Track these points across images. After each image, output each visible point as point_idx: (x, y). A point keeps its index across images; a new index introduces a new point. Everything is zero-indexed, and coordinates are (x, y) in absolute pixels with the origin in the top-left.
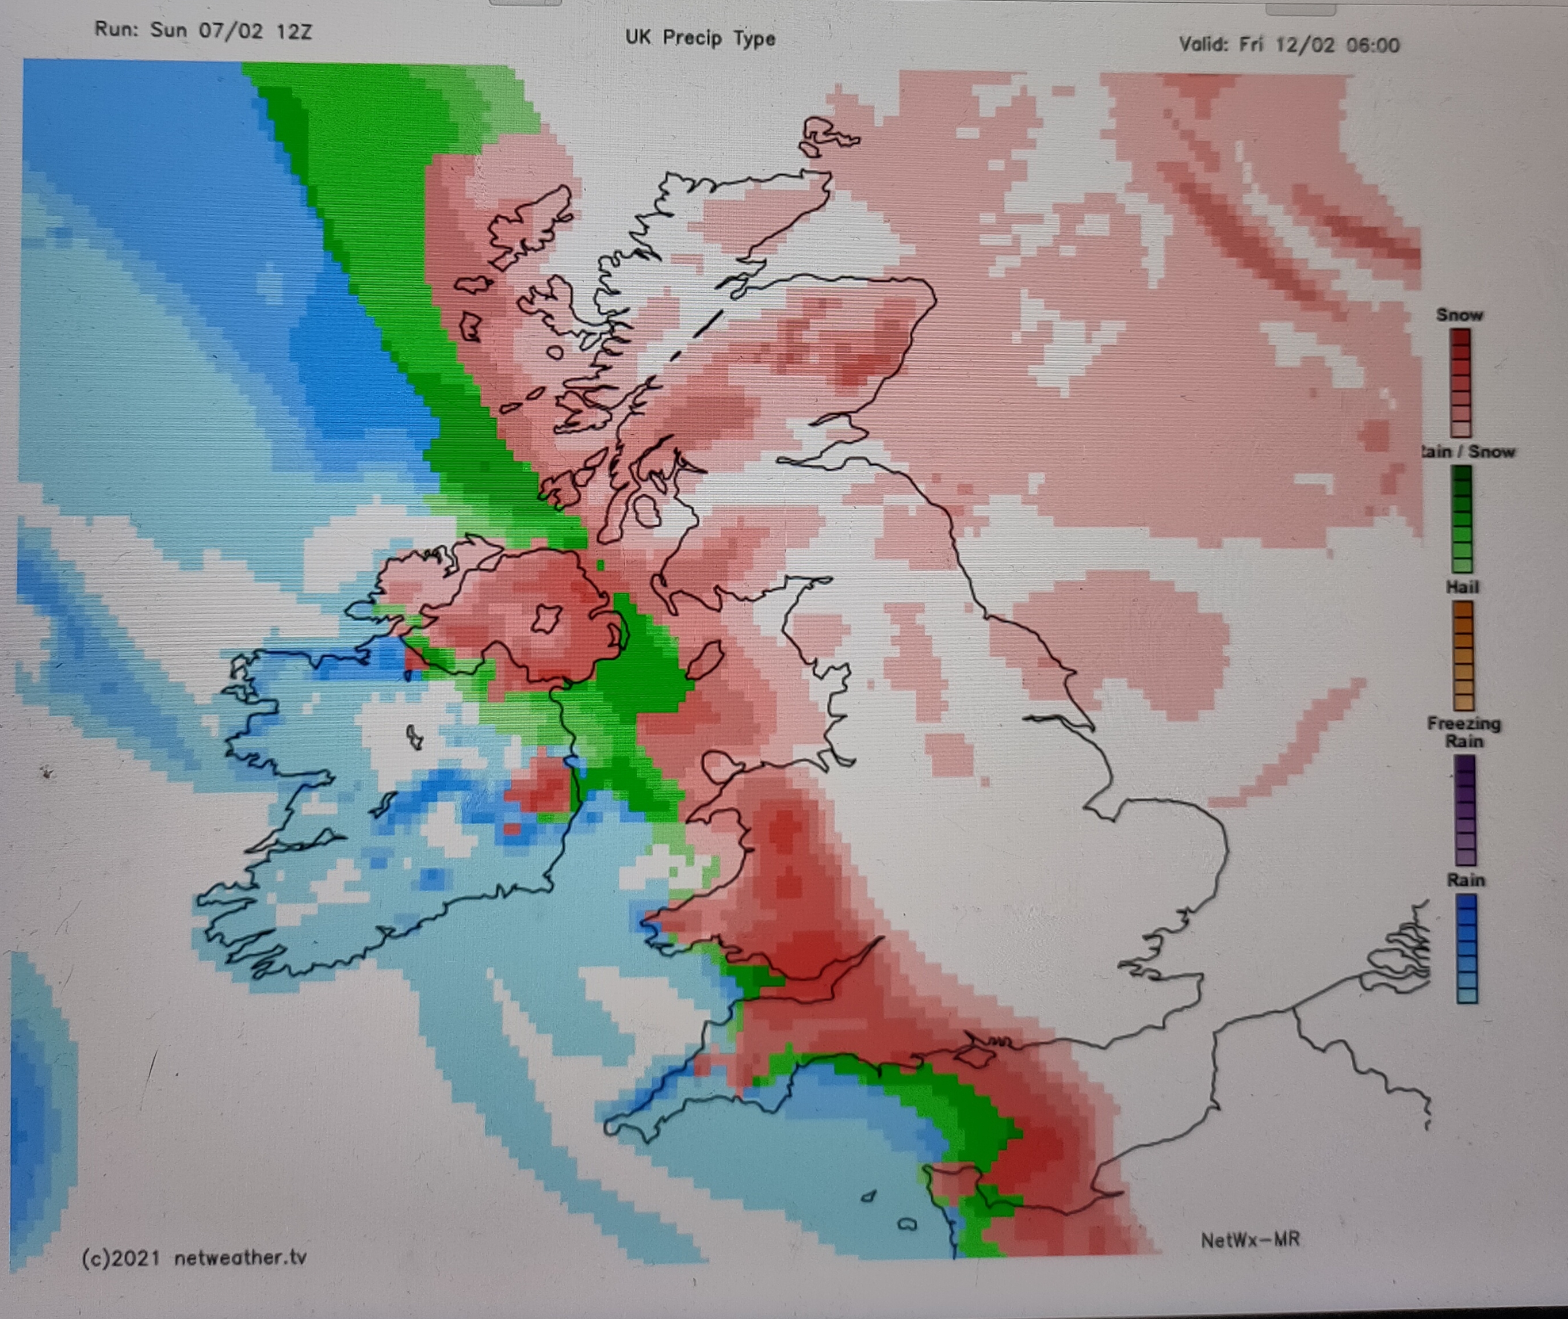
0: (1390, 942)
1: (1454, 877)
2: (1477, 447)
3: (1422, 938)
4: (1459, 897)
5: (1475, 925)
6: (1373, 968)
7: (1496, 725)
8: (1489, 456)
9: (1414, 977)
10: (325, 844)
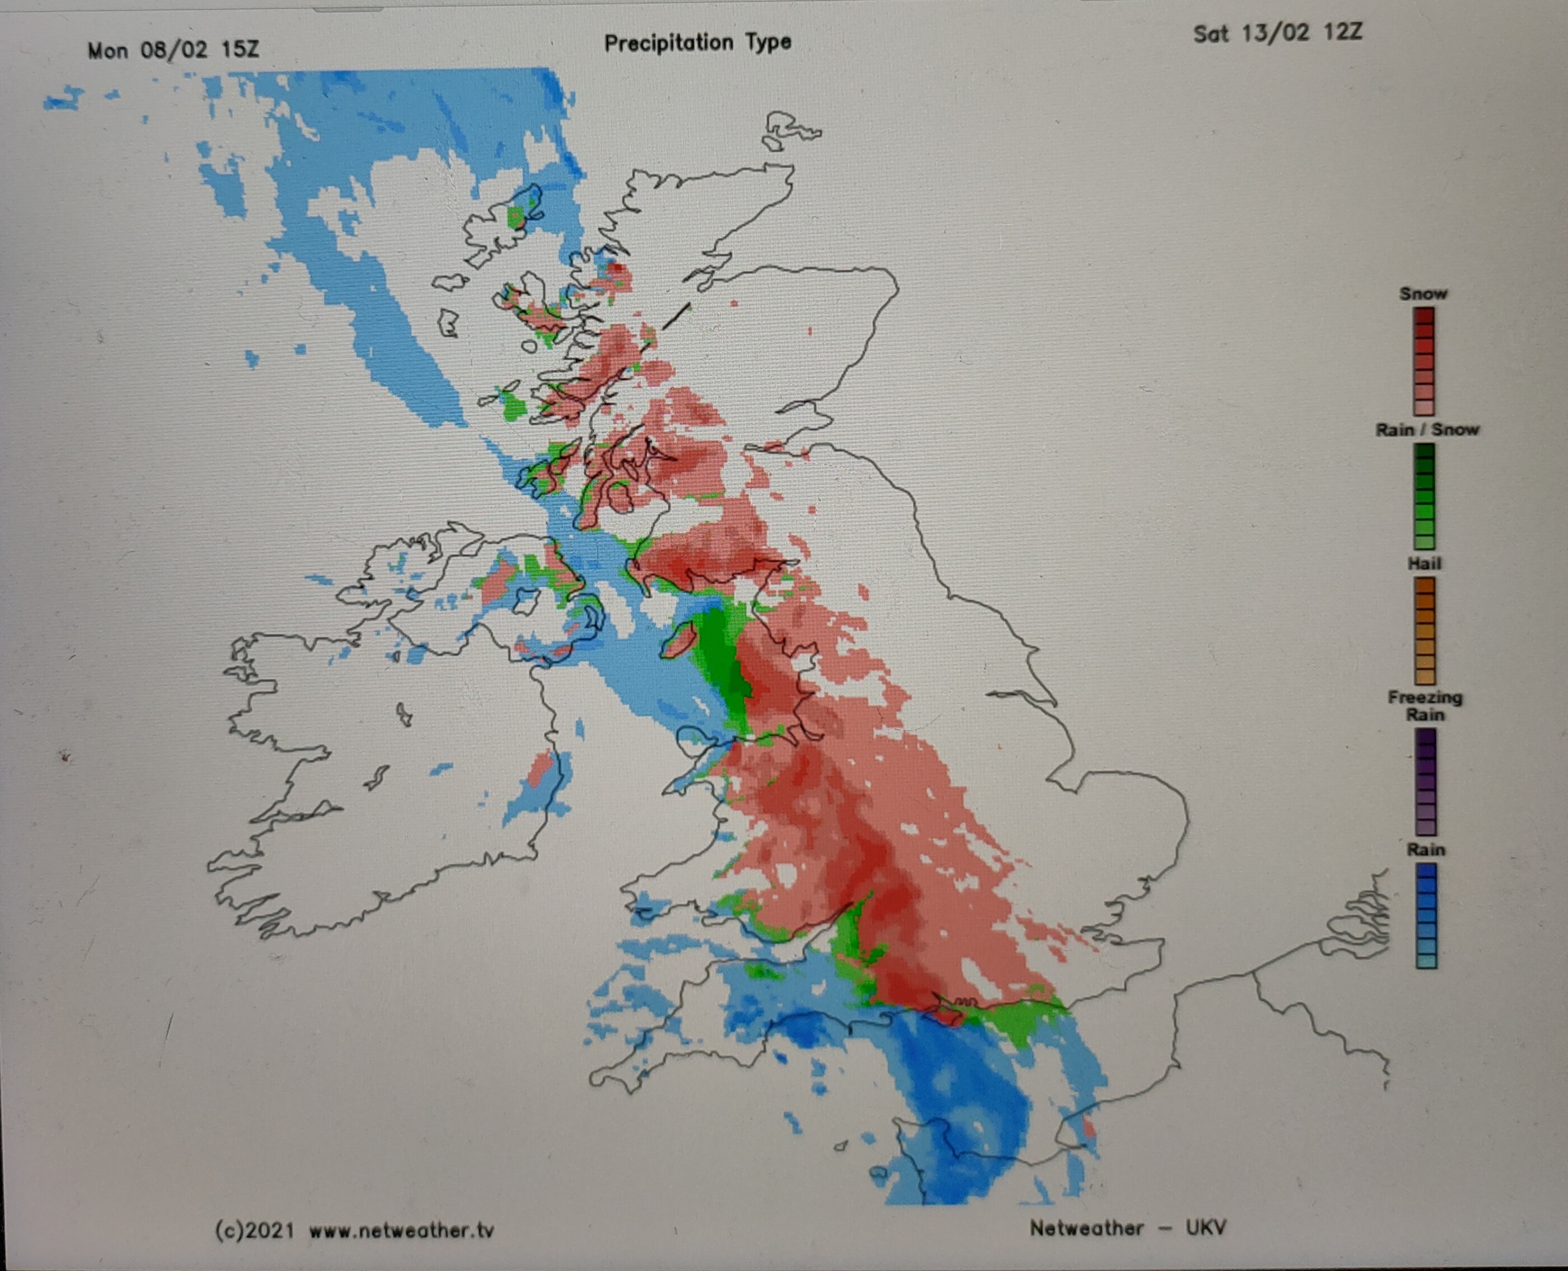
0: (1350, 909)
1: (1413, 847)
2: (1440, 425)
3: (1382, 905)
4: (1419, 866)
5: (1435, 893)
6: (1332, 934)
7: (1457, 699)
8: (1452, 434)
9: (1373, 943)
10: (323, 815)
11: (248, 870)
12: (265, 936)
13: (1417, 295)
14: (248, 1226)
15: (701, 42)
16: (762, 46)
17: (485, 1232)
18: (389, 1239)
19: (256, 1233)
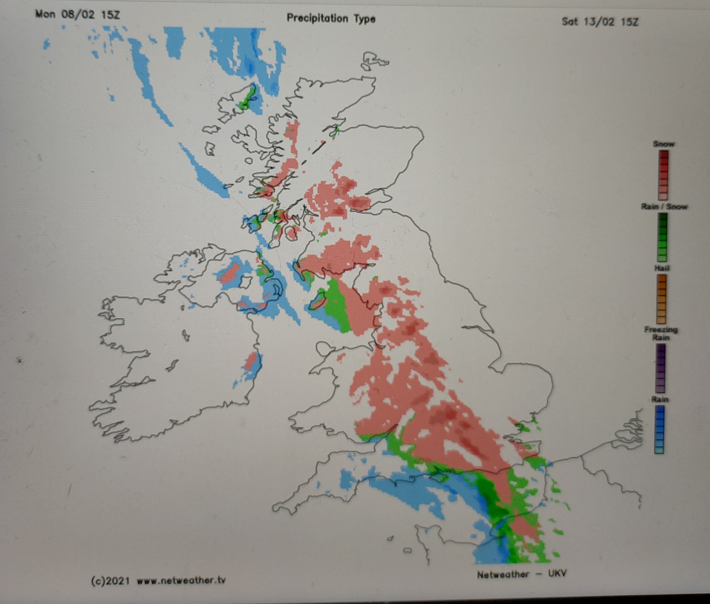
0: (625, 427)
1: (654, 398)
2: (670, 204)
3: (639, 425)
4: (657, 407)
5: (664, 419)
6: (617, 438)
7: (675, 330)
8: (675, 209)
9: (636, 442)
10: (146, 383)
11: (109, 410)
12: (117, 441)
13: (661, 145)
14: (107, 579)
15: (333, 18)
16: (361, 21)
17: (221, 581)
18: (175, 585)
19: (111, 582)
